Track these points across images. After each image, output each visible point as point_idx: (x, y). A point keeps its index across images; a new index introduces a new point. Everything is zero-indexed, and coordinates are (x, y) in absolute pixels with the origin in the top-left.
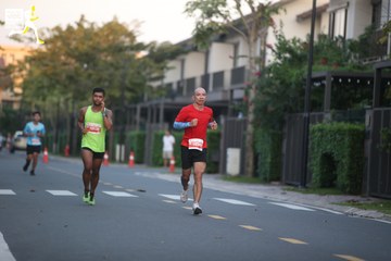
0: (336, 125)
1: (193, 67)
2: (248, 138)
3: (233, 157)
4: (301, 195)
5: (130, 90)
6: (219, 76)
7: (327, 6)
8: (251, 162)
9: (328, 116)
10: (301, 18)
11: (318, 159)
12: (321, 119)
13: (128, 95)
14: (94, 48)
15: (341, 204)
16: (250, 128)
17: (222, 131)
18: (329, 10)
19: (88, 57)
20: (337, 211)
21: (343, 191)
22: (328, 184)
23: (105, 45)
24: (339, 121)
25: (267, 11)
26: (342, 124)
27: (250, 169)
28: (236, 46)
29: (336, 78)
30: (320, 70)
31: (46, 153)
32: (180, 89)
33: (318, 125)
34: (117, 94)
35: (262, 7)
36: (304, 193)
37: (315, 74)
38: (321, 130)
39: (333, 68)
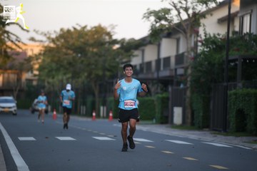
0: (245, 91)
1: (150, 55)
2: (187, 100)
3: (178, 113)
4: (223, 137)
5: (109, 70)
6: (167, 60)
7: (237, 12)
8: (189, 116)
9: (240, 85)
10: (221, 21)
11: (234, 113)
12: (235, 87)
13: (108, 74)
14: (85, 44)
15: (250, 143)
16: (188, 93)
17: (170, 96)
18: (239, 15)
19: (81, 50)
20: (247, 147)
21: (251, 134)
22: (241, 130)
23: (91, 41)
24: (248, 88)
25: (197, 17)
26: (249, 90)
27: (189, 121)
28: (178, 40)
29: (245, 60)
30: (234, 55)
31: (55, 113)
32: (142, 68)
33: (233, 91)
34: (100, 73)
35: (194, 14)
36: (225, 135)
37: (231, 57)
38: (235, 94)
39: (243, 53)
